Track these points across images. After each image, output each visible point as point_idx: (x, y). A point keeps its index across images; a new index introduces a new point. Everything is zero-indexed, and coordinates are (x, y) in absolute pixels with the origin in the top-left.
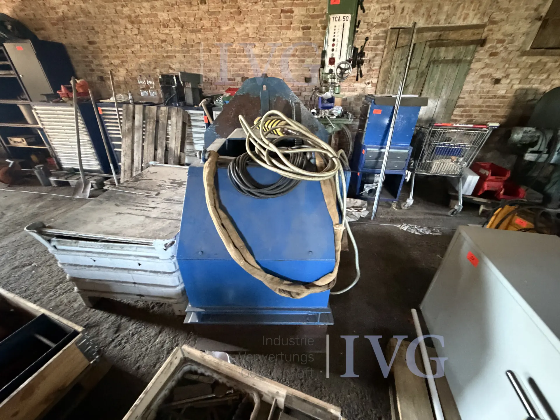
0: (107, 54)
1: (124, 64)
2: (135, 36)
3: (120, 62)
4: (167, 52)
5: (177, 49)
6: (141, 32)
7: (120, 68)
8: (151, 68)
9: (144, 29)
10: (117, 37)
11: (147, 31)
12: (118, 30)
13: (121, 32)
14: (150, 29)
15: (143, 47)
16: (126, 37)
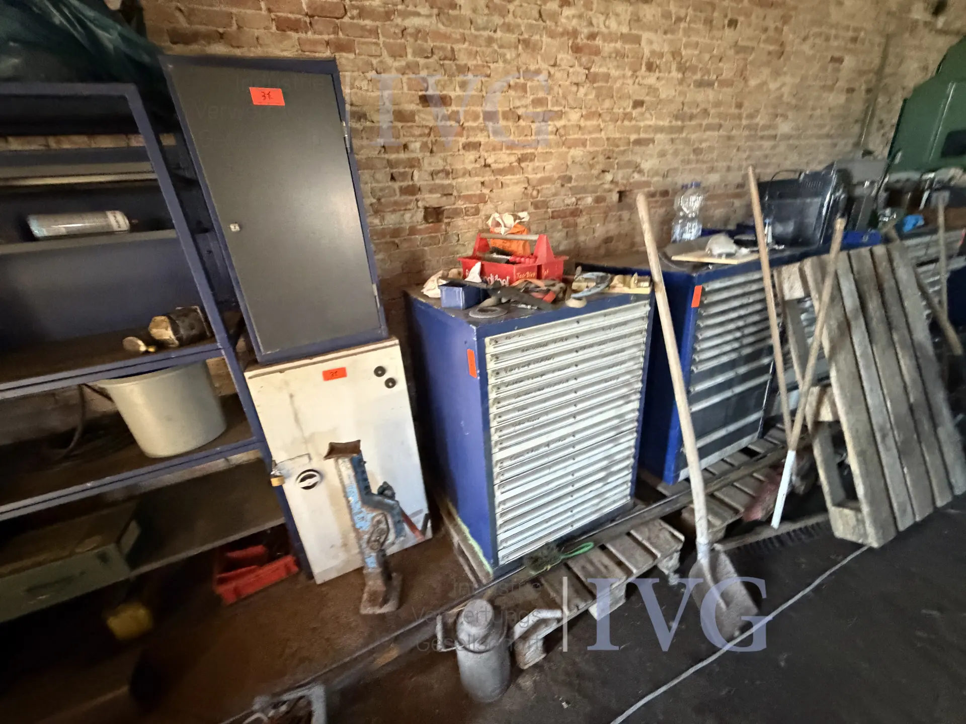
0: (481, 138)
1: (523, 165)
2: (574, 88)
3: (513, 159)
4: (637, 130)
5: (661, 123)
6: (591, 78)
7: (507, 179)
8: (595, 172)
9: (603, 70)
10: (524, 88)
11: (607, 77)
12: (532, 67)
13: (538, 72)
14: (614, 73)
15: (588, 117)
16: (550, 90)
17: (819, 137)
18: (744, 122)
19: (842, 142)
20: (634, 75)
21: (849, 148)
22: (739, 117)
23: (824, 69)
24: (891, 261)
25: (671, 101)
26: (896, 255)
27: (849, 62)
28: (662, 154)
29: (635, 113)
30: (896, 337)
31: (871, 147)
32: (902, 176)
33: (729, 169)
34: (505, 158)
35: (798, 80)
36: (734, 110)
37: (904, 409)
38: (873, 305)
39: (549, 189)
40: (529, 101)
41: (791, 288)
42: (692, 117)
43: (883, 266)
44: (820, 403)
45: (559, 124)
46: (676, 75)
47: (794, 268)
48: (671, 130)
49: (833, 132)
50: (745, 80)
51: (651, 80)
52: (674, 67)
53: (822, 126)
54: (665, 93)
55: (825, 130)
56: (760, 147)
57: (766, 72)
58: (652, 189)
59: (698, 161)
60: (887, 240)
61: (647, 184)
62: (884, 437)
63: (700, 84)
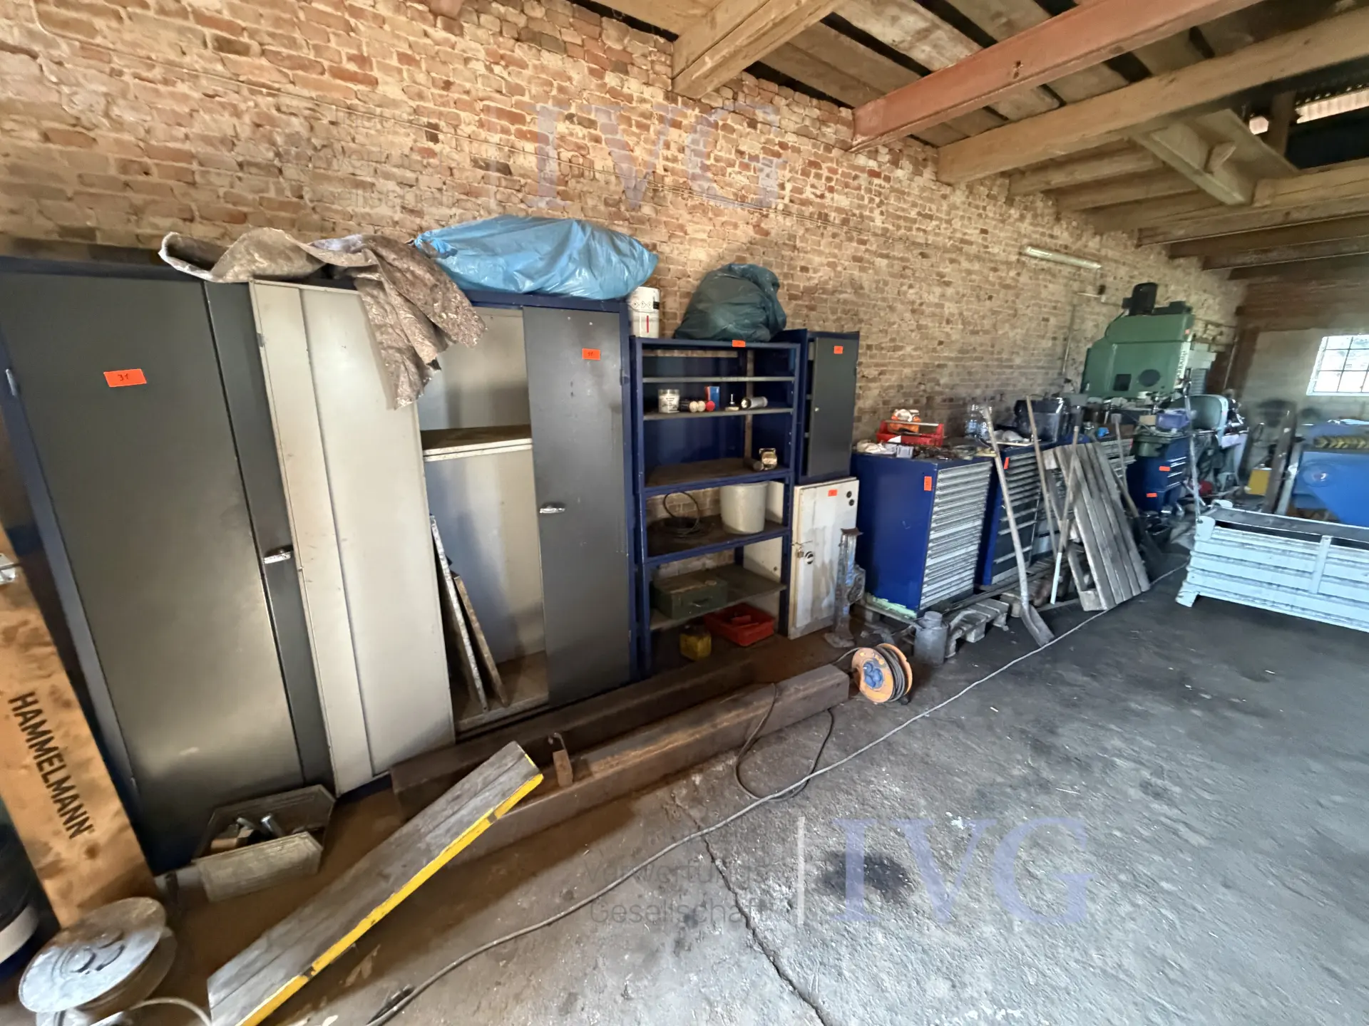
4: (939, 359)
5: (951, 355)
6: (919, 327)
7: (873, 385)
8: (916, 383)
9: (924, 323)
10: (886, 332)
11: (926, 327)
12: (892, 320)
13: (894, 323)
14: (930, 325)
15: (915, 350)
16: (898, 332)
17: (1039, 368)
18: (996, 356)
19: (1051, 372)
20: (939, 327)
21: (1056, 376)
22: (992, 353)
23: (1039, 325)
24: (1096, 452)
25: (957, 341)
26: (1098, 450)
27: (1053, 321)
28: (951, 375)
29: (939, 348)
30: (1103, 496)
31: (1069, 378)
32: (1092, 400)
33: (987, 386)
34: (872, 372)
35: (1024, 331)
36: (990, 349)
37: (1112, 538)
38: (1090, 476)
39: (892, 392)
40: (888, 339)
41: (1050, 463)
42: (967, 352)
43: (1092, 454)
44: (1070, 528)
45: (901, 353)
46: (960, 327)
47: (1050, 452)
48: (956, 359)
49: (1046, 365)
50: (997, 331)
51: (947, 329)
52: (960, 322)
53: (1039, 361)
54: (954, 337)
55: (1040, 364)
56: (1004, 373)
57: (1007, 325)
58: (944, 397)
59: (970, 380)
60: (1091, 441)
61: (941, 393)
62: (1103, 550)
63: (974, 333)
